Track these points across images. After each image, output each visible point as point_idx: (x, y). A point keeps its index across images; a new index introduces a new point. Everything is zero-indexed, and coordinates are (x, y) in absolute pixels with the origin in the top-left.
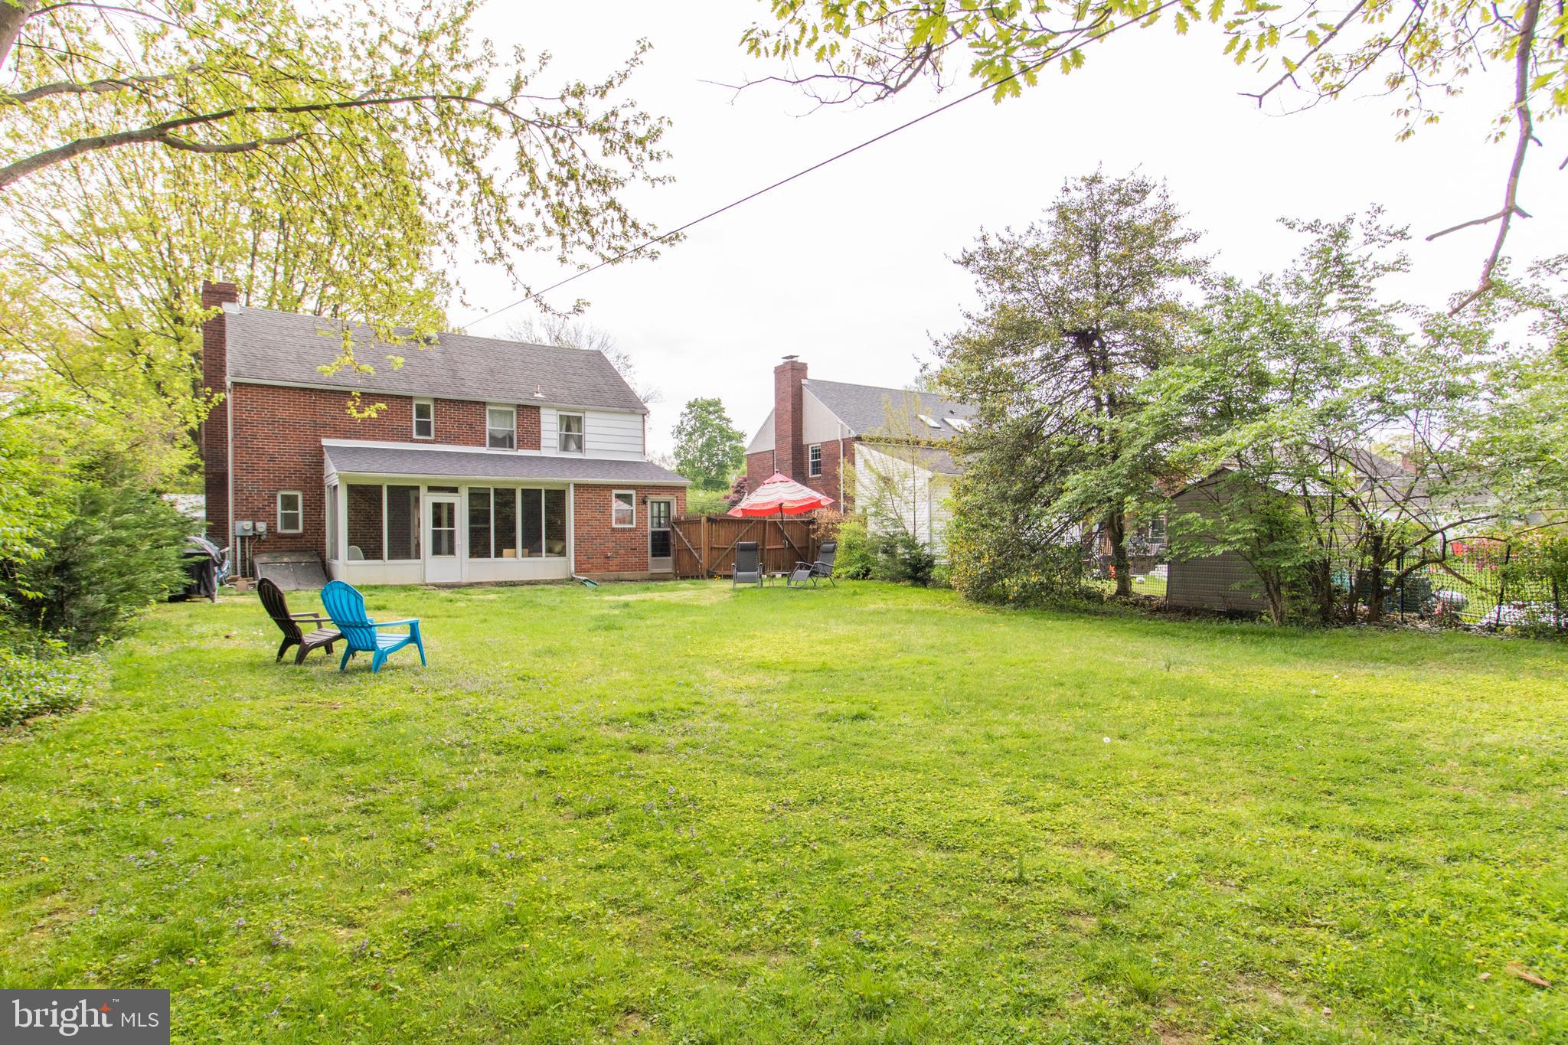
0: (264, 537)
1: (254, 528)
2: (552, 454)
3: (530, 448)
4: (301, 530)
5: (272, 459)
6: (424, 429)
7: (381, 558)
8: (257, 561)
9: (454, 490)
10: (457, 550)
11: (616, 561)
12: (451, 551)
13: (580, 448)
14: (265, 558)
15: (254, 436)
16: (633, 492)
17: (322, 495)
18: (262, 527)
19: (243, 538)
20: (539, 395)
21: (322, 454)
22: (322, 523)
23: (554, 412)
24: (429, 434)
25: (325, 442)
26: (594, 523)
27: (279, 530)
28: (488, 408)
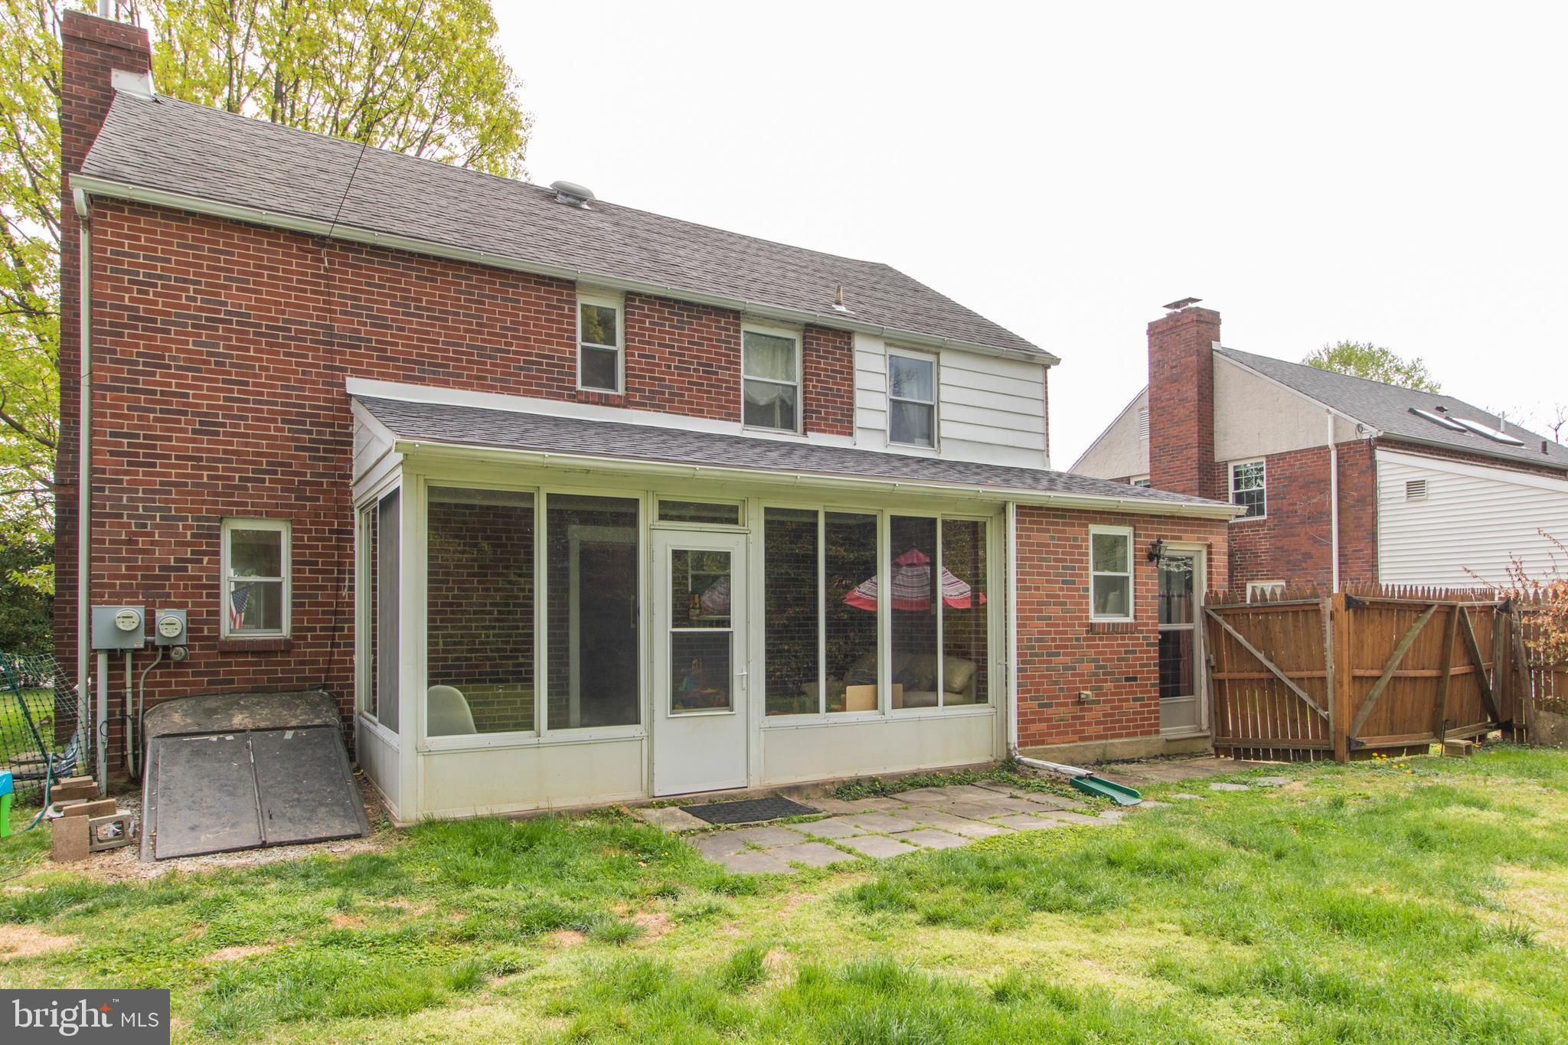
0: (177, 654)
1: (150, 626)
2: (876, 444)
3: (831, 429)
4: (286, 630)
5: (208, 427)
6: (600, 368)
7: (526, 723)
8: (154, 725)
9: (726, 515)
10: (738, 695)
11: (1096, 713)
12: (723, 701)
13: (929, 437)
14: (177, 717)
15: (156, 360)
16: (1125, 531)
17: (345, 534)
18: (172, 623)
19: (115, 657)
20: (843, 309)
21: (348, 417)
22: (343, 613)
23: (879, 347)
24: (612, 385)
25: (356, 386)
26: (1054, 611)
27: (225, 631)
28: (745, 327)
